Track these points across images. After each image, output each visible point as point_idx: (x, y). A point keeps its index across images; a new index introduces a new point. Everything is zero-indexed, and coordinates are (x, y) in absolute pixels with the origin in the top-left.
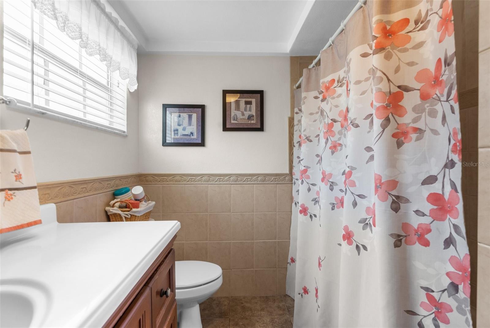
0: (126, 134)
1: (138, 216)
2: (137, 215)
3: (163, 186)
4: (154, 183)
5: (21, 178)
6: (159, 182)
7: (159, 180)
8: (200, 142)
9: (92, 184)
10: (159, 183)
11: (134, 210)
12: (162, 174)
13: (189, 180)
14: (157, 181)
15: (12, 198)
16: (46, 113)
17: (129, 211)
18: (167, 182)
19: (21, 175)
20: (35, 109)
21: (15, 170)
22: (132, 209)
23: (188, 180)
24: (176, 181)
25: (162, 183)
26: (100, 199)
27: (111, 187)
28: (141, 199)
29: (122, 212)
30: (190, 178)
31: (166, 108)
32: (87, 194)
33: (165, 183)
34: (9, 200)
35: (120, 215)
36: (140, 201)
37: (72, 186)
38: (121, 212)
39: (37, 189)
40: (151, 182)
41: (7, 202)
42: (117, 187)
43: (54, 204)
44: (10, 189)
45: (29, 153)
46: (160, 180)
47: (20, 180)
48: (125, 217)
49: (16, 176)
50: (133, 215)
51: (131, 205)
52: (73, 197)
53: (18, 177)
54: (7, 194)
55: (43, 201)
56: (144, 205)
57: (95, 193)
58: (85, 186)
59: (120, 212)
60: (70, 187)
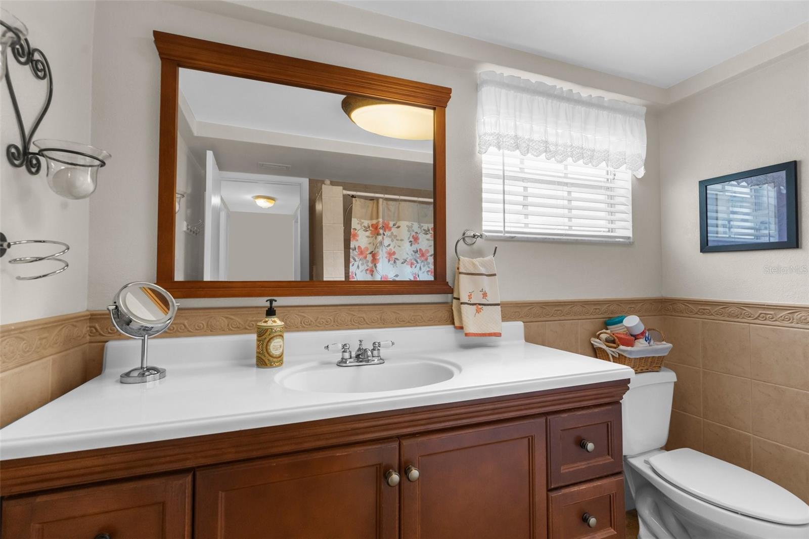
0: (631, 240)
1: (630, 358)
2: (628, 356)
3: (703, 322)
4: (686, 315)
5: (486, 296)
6: (697, 313)
7: (696, 311)
8: (786, 240)
9: (570, 306)
10: (696, 316)
11: (622, 347)
12: (702, 302)
13: (759, 316)
14: (692, 312)
15: (480, 311)
16: (515, 237)
17: (615, 348)
18: (710, 315)
19: (486, 293)
20: (506, 235)
21: (482, 289)
22: (619, 346)
23: (756, 316)
24: (730, 315)
25: (703, 316)
26: (584, 326)
27: (602, 313)
28: (638, 335)
29: (608, 348)
30: (760, 312)
31: (706, 187)
32: (563, 318)
33: (707, 317)
34: (479, 313)
35: (604, 351)
36: (636, 337)
37: (544, 307)
38: (606, 347)
39: (500, 306)
40: (682, 313)
41: (477, 314)
42: (612, 314)
43: (522, 322)
44: (480, 304)
45: (495, 275)
46: (698, 311)
47: (486, 298)
48: (613, 356)
49: (483, 294)
50: (622, 355)
51: (617, 340)
52: (545, 319)
53: (485, 295)
54: (477, 307)
55: (505, 318)
56: (642, 344)
57: (574, 318)
58: (560, 308)
59: (604, 347)
60: (541, 307)
